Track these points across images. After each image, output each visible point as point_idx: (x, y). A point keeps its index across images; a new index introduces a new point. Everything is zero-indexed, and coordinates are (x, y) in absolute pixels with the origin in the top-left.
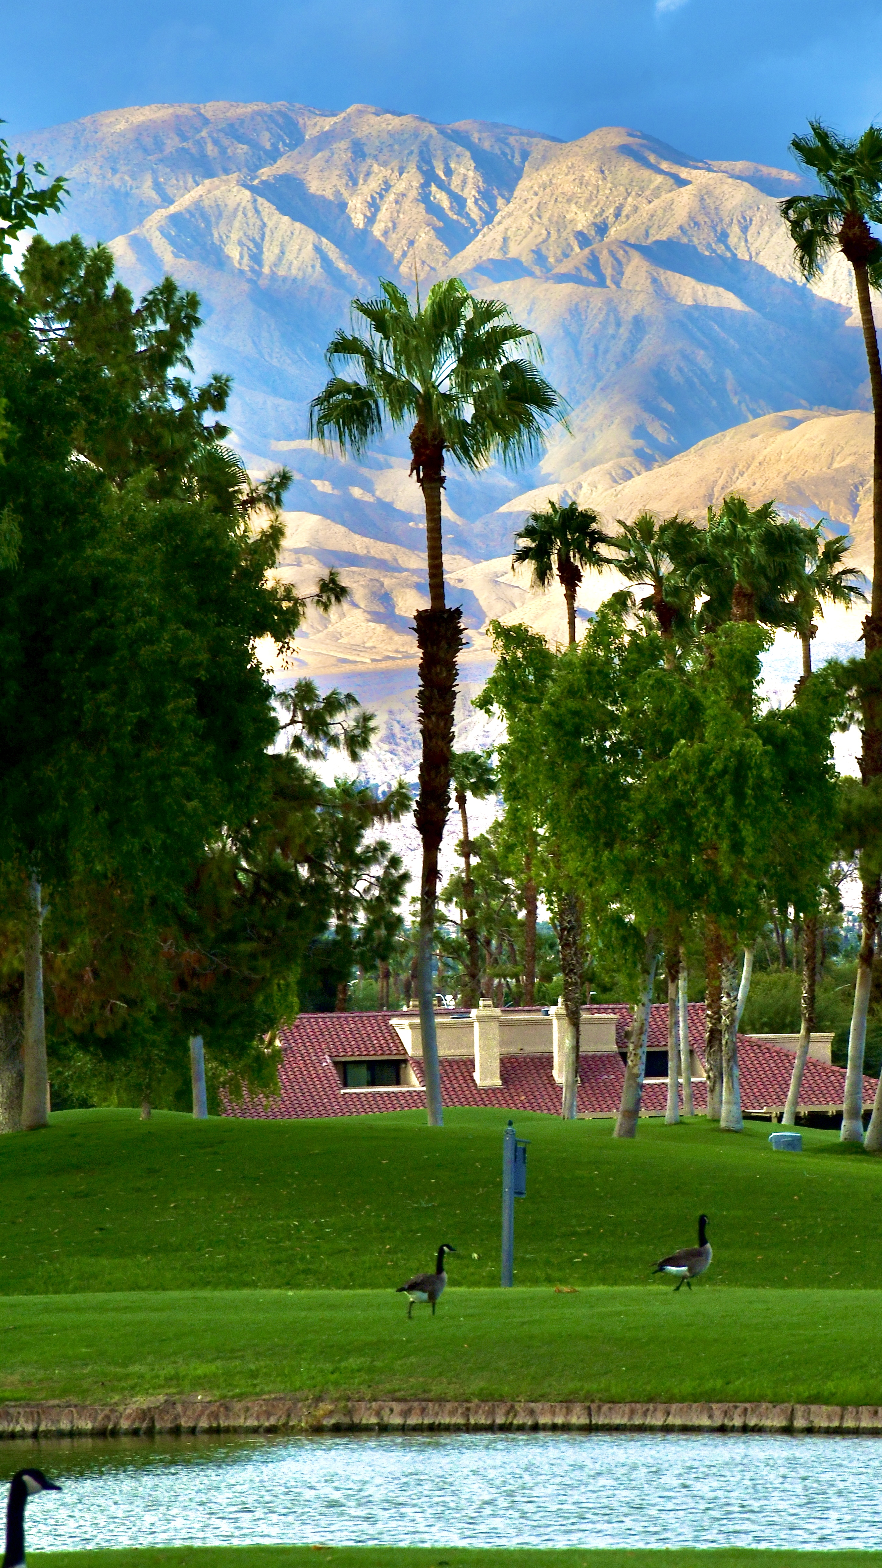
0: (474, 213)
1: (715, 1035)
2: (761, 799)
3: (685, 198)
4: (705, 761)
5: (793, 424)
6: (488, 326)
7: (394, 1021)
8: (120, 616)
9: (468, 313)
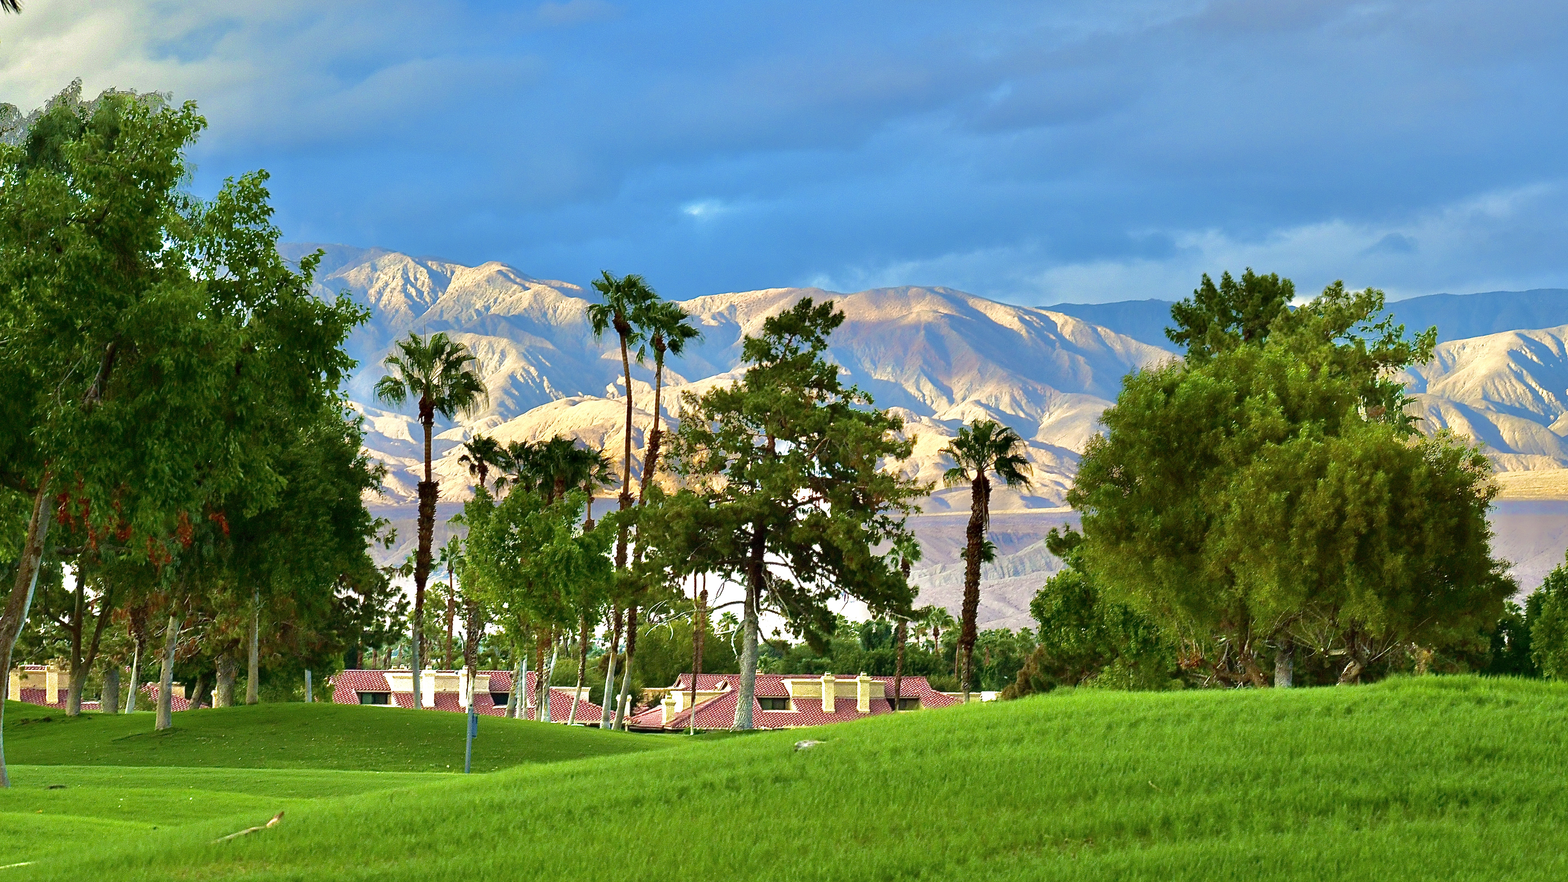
0: (428, 299)
1: (539, 684)
2: (578, 572)
3: (527, 296)
4: (555, 554)
5: (575, 403)
6: (455, 356)
7: (385, 675)
8: (301, 478)
9: (448, 349)
